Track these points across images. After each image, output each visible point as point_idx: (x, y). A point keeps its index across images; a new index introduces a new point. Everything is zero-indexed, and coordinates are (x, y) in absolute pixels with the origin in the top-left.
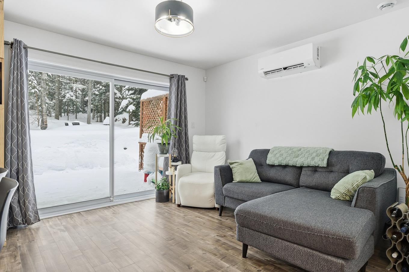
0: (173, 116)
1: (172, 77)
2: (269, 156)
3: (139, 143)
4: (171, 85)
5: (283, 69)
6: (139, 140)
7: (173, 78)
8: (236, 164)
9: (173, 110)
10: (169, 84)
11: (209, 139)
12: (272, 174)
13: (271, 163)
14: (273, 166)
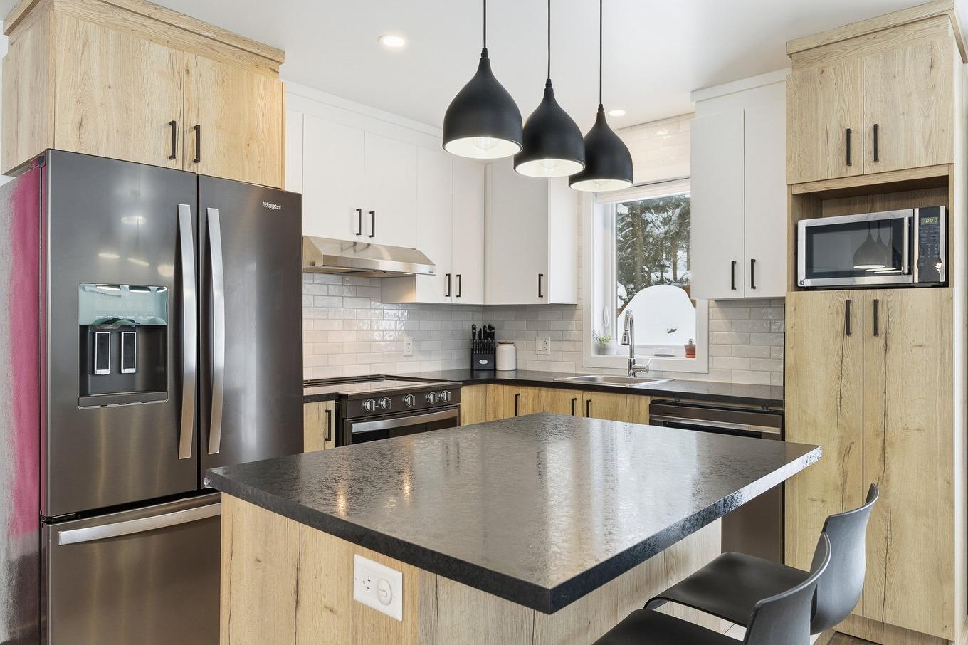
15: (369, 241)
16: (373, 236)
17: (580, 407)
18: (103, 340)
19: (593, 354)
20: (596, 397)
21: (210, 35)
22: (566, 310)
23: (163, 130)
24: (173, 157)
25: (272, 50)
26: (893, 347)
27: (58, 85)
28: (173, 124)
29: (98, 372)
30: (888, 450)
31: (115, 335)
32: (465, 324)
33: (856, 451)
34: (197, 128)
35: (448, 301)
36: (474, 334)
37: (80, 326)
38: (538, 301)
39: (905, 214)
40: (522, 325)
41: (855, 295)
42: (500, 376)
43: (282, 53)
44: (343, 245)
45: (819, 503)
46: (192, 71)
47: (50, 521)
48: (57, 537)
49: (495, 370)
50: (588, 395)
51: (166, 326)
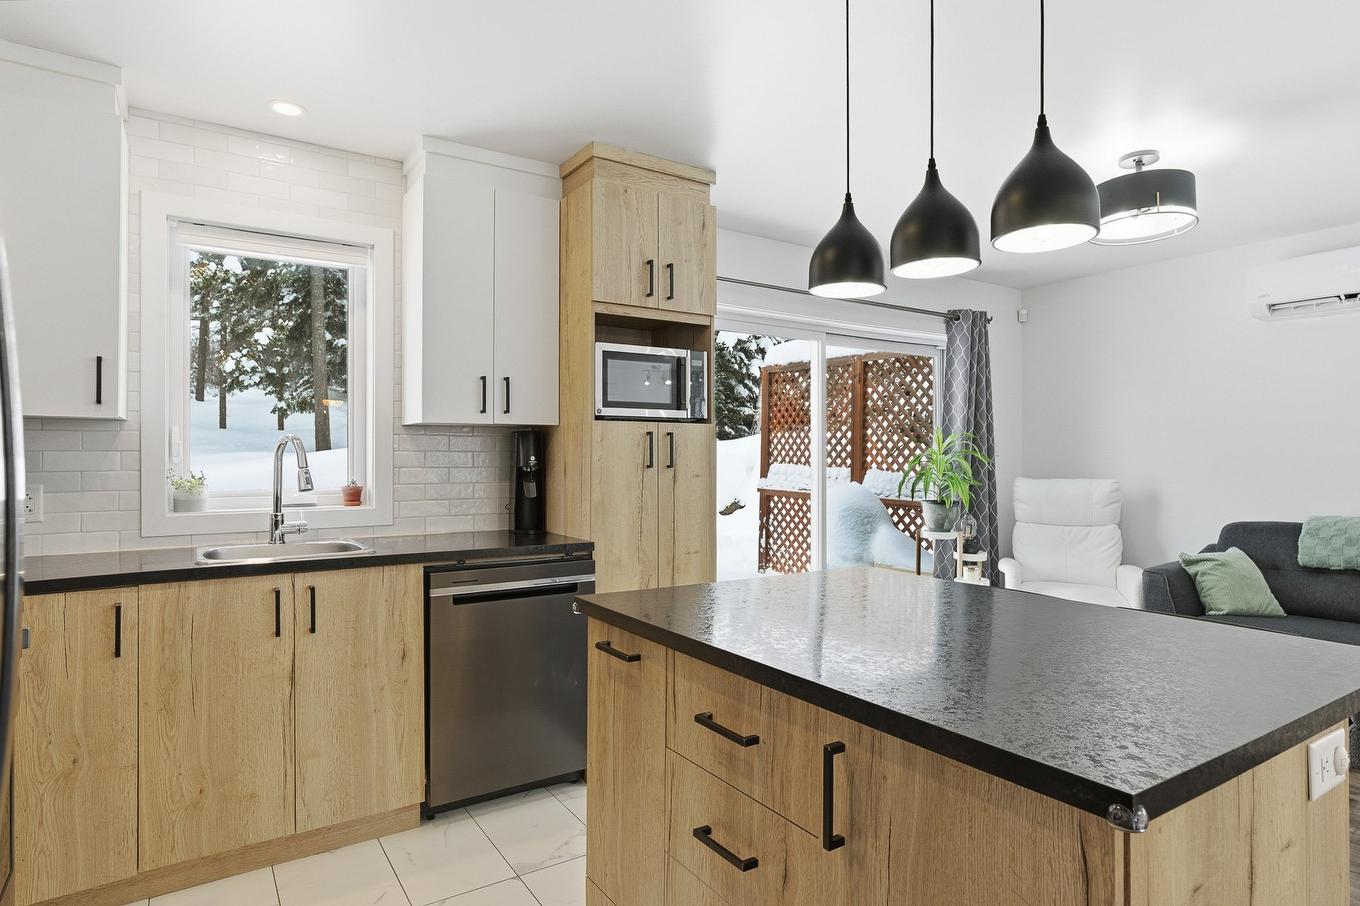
0: (958, 424)
1: (952, 318)
2: (1304, 542)
3: (759, 490)
4: (951, 341)
5: (1343, 297)
6: (757, 482)
7: (958, 319)
8: (1209, 565)
9: (960, 409)
10: (945, 337)
11: (1067, 488)
12: (1322, 592)
13: (1314, 563)
14: (1321, 571)
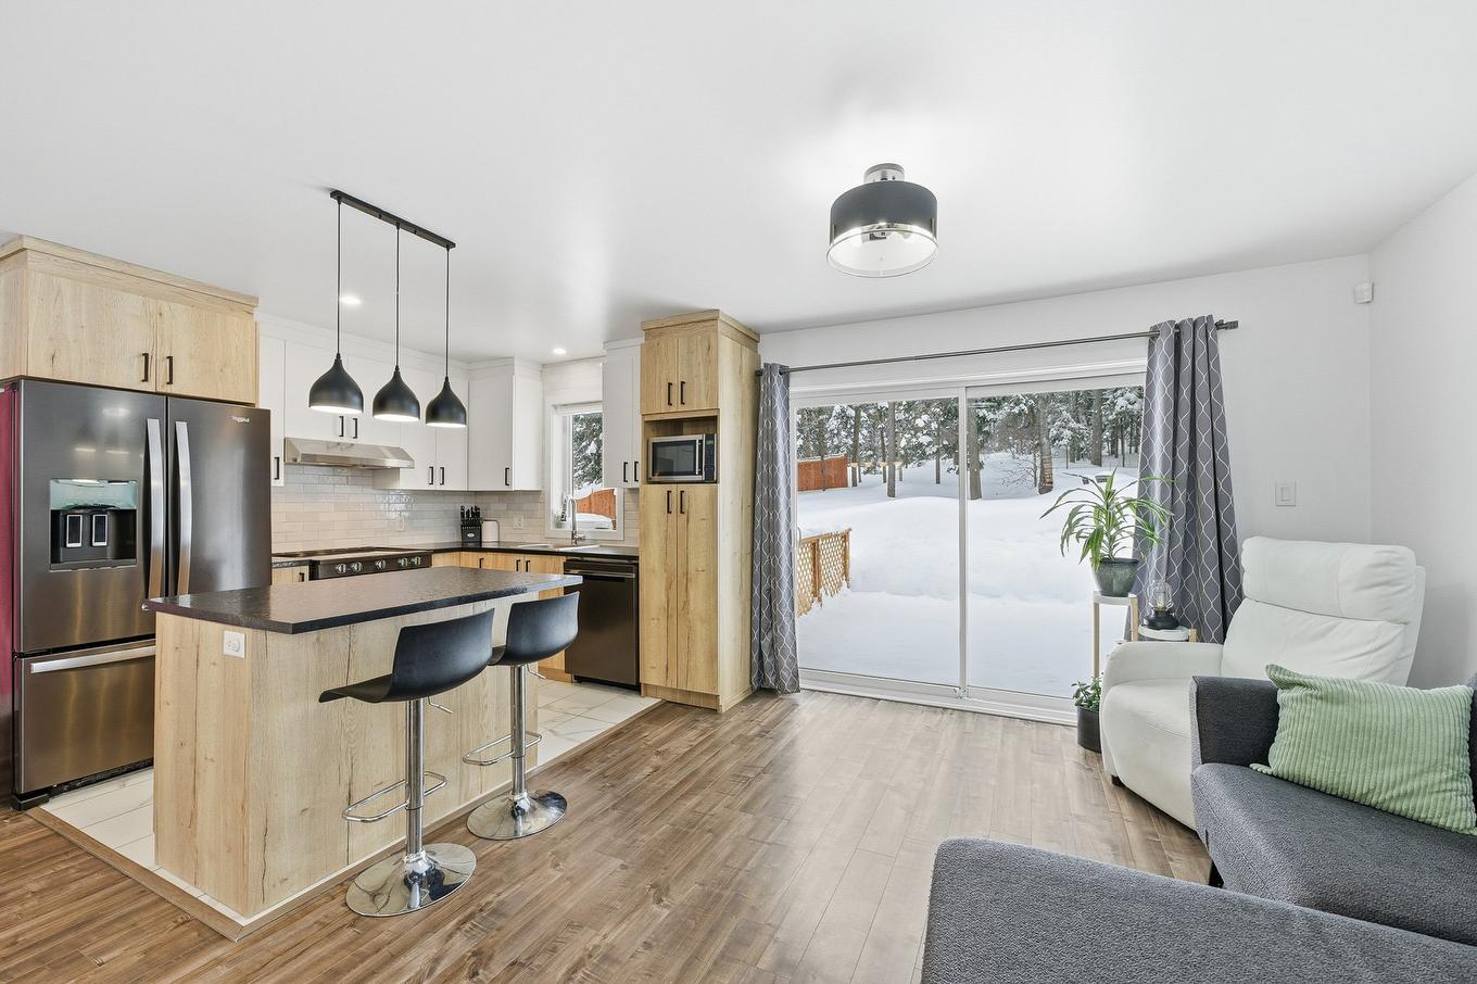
1: (1153, 335)
4: (1152, 364)
7: (1159, 336)
15: (354, 441)
16: (356, 437)
17: (522, 565)
18: (75, 522)
19: (552, 528)
20: (534, 559)
21: (184, 286)
22: (534, 496)
23: (136, 360)
24: (146, 380)
25: (245, 297)
26: (691, 520)
27: (31, 325)
28: (146, 355)
29: (69, 545)
30: (689, 585)
31: (87, 518)
32: (455, 506)
33: (674, 587)
34: (170, 358)
35: (432, 488)
36: (462, 514)
37: (52, 511)
38: (506, 488)
39: (697, 437)
40: (503, 507)
41: (673, 487)
42: (484, 546)
43: (257, 299)
44: (328, 445)
45: (656, 621)
46: (165, 315)
47: (22, 655)
48: (29, 668)
49: (481, 542)
50: (528, 557)
51: (135, 511)
